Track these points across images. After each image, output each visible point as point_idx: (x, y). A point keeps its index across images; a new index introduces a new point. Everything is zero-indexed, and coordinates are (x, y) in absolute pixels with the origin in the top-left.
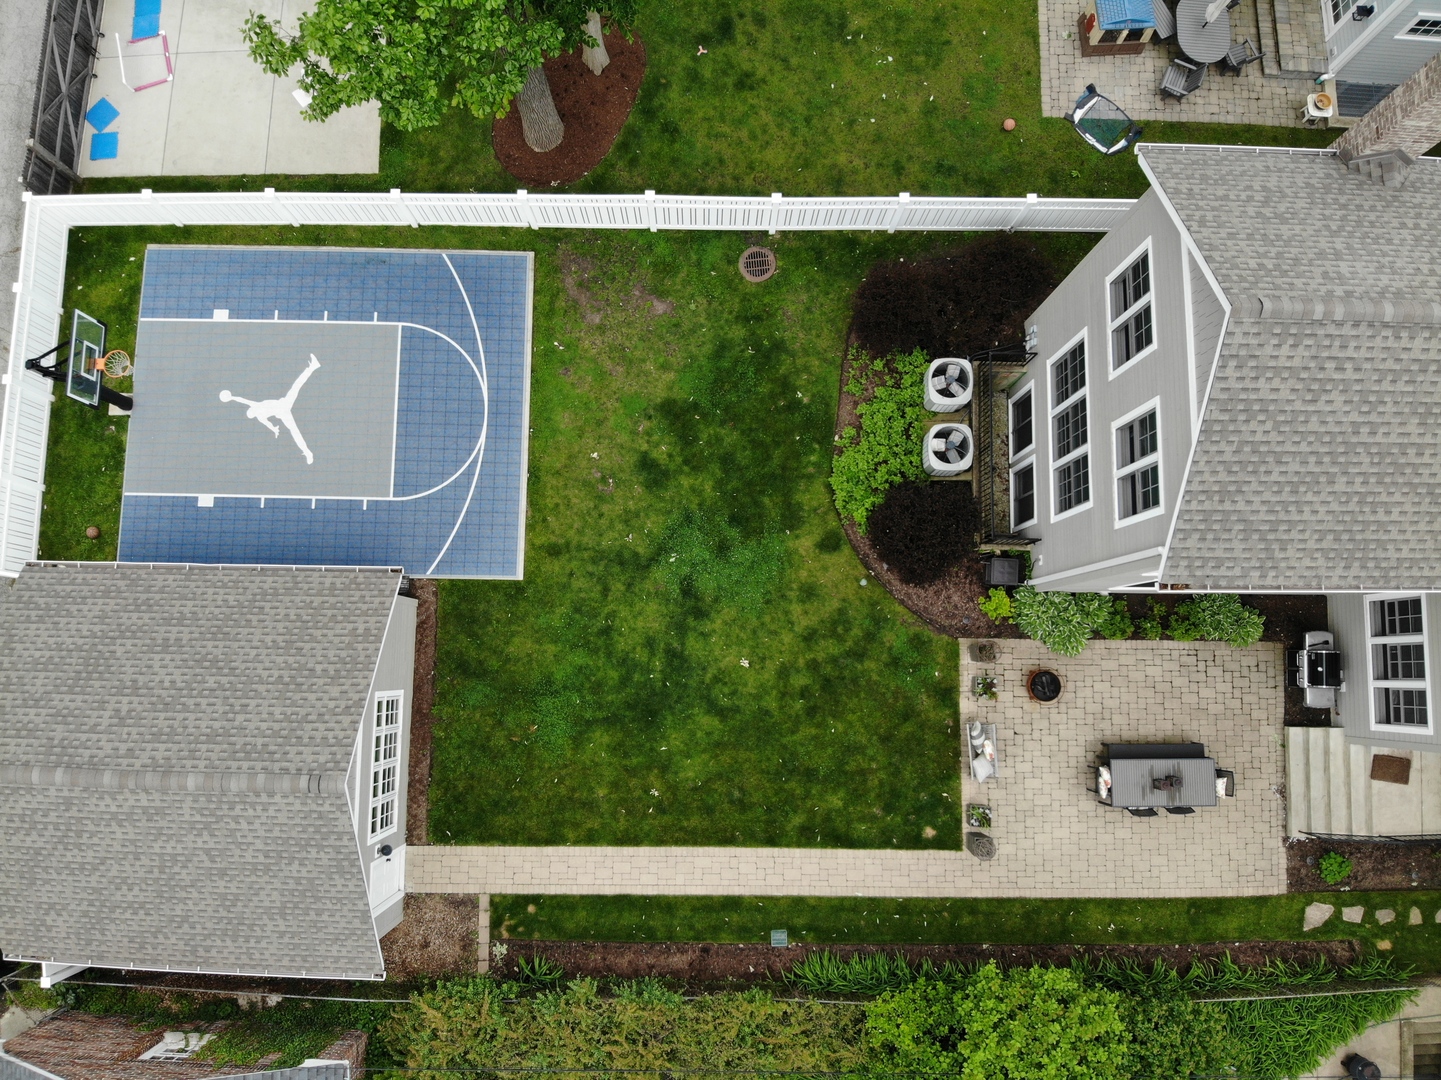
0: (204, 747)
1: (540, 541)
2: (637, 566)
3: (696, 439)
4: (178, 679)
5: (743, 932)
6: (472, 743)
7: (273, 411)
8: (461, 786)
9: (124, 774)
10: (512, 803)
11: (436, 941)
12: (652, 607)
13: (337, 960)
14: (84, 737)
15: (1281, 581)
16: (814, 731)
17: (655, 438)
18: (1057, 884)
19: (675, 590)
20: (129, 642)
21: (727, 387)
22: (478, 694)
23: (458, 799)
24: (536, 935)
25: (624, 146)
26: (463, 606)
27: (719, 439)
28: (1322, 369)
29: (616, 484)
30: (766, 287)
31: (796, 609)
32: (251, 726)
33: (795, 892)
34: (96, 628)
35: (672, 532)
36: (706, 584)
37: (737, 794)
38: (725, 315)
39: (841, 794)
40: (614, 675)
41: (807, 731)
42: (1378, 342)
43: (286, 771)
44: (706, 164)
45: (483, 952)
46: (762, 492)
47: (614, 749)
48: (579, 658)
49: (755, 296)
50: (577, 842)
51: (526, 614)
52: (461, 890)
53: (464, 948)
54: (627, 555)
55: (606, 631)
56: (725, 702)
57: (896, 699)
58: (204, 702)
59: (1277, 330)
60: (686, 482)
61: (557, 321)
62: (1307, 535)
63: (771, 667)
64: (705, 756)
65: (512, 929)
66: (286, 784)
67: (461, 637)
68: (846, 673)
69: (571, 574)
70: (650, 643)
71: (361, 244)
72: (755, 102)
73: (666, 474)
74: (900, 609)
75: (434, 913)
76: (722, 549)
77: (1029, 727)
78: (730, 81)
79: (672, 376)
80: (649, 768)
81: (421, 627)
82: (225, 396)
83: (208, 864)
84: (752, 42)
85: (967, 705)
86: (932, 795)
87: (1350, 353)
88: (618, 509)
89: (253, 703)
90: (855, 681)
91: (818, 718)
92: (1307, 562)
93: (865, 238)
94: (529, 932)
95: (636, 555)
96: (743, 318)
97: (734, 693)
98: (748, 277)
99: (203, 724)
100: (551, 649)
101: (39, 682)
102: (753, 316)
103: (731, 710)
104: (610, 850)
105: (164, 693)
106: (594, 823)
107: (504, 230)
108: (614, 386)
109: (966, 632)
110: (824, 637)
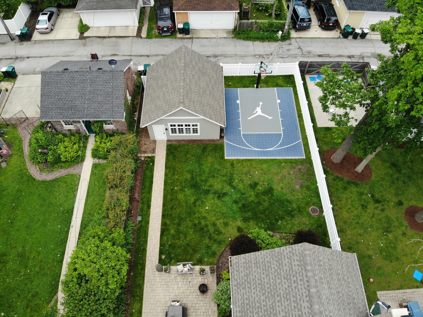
0: (188, 87)
1: (235, 162)
2: (230, 183)
3: (264, 196)
4: (201, 86)
5: (142, 210)
6: (188, 151)
7: (259, 111)
8: (179, 149)
9: (183, 74)
10: (175, 159)
11: (146, 146)
12: (220, 186)
13: (145, 118)
14: (190, 69)
15: (234, 291)
16: (190, 226)
17: (263, 186)
18: (147, 294)
19: (224, 191)
20: (208, 79)
21: (279, 203)
22: (199, 151)
23: (176, 149)
24: (145, 165)
25: (338, 177)
26: (218, 148)
27: (265, 201)
28: (294, 276)
29: (250, 178)
30: (308, 213)
31: (221, 221)
32: (193, 95)
33: (150, 222)
34: (211, 75)
35: (239, 190)
36: (226, 199)
37: (175, 207)
38: (299, 203)
39: (174, 233)
40: (203, 178)
41: (190, 224)
42: (304, 290)
43: (184, 98)
44: (338, 197)
45: (143, 155)
46: (252, 212)
47: (186, 179)
48: (207, 171)
49: (305, 210)
50: (165, 172)
51: (217, 160)
52: (156, 151)
53: (144, 152)
54: (233, 180)
55: (214, 176)
56: (197, 203)
57: (198, 248)
58: (197, 89)
59: (301, 258)
60: (252, 193)
61: (289, 164)
62: (248, 294)
63: (206, 215)
64: (184, 199)
65: (147, 160)
66: (181, 98)
67: (211, 148)
68: (205, 234)
69: (227, 169)
70: (211, 186)
71: (300, 125)
72: (359, 209)
73: (254, 189)
74: (223, 249)
75: (152, 146)
76: (236, 202)
77: (191, 286)
78: (363, 203)
79: (280, 190)
80: (181, 187)
81: (214, 140)
82: (261, 103)
83: (166, 91)
84: (376, 208)
85: (197, 268)
86: (173, 258)
87: (299, 283)
88: (244, 178)
89: (197, 96)
90: (203, 236)
91: (193, 227)
92: (240, 298)
93: (327, 239)
94: (146, 164)
95: (233, 182)
96: (299, 207)
97: (199, 206)
98: (310, 209)
99: (193, 88)
100: (209, 165)
101: (200, 65)
102: (300, 210)
103: (195, 205)
104: (163, 179)
105: (199, 83)
106: (170, 175)
107: (310, 152)
108: (275, 177)
109: (218, 267)
110: (215, 228)
